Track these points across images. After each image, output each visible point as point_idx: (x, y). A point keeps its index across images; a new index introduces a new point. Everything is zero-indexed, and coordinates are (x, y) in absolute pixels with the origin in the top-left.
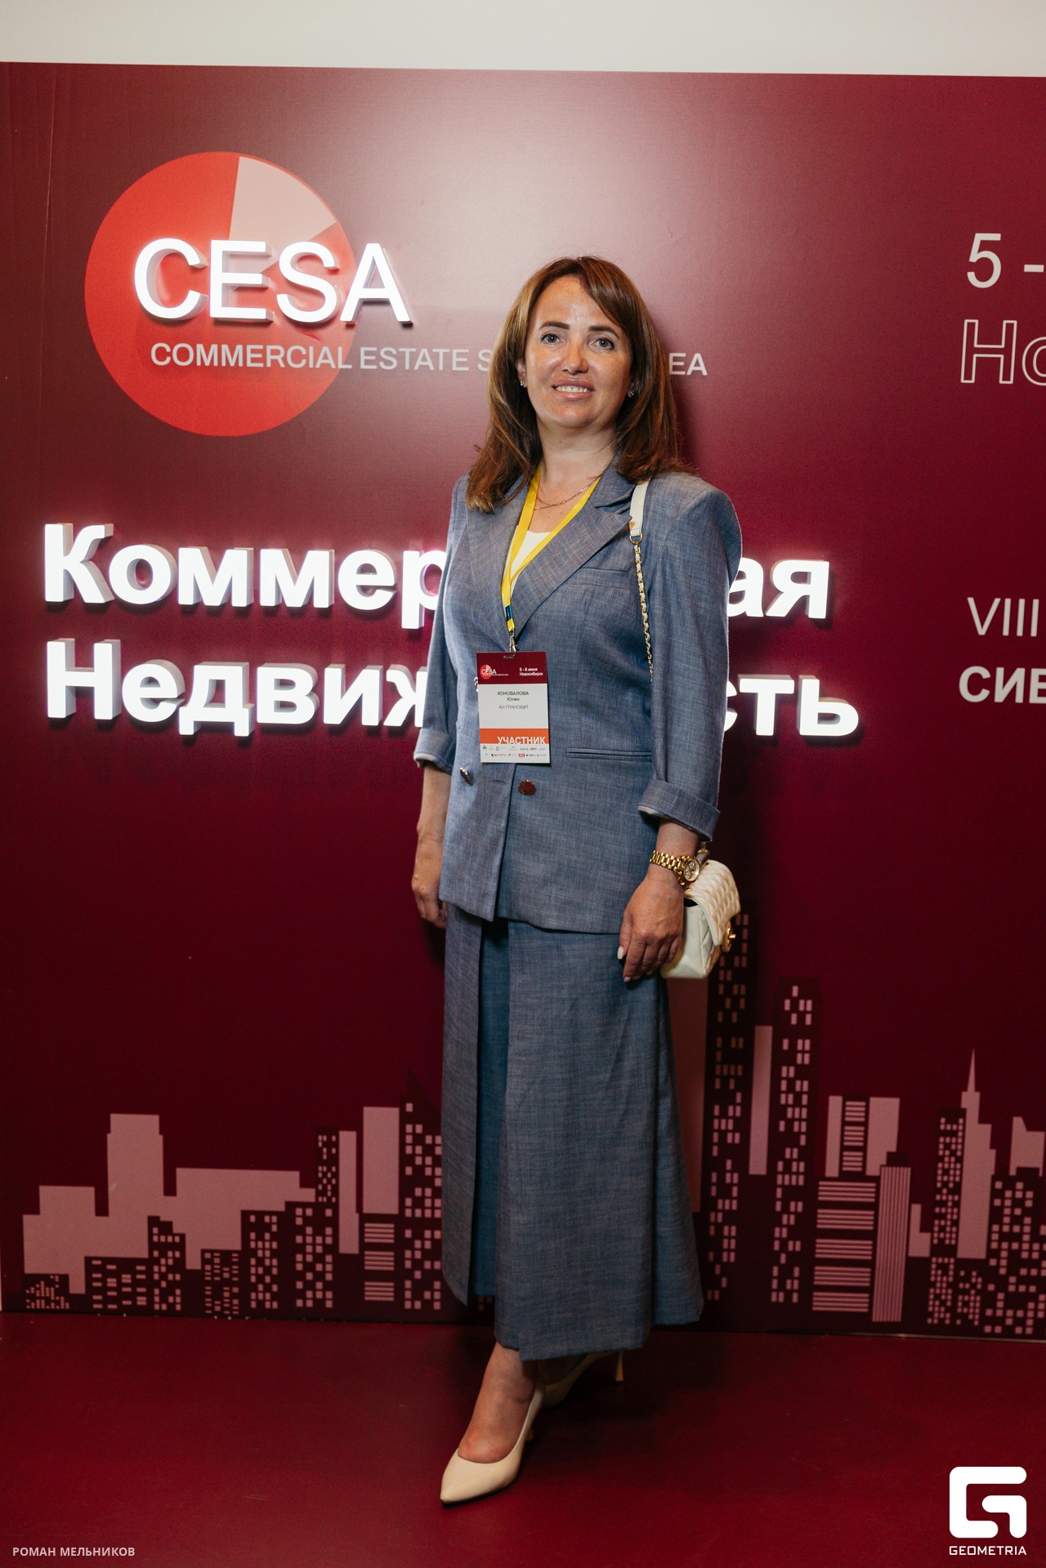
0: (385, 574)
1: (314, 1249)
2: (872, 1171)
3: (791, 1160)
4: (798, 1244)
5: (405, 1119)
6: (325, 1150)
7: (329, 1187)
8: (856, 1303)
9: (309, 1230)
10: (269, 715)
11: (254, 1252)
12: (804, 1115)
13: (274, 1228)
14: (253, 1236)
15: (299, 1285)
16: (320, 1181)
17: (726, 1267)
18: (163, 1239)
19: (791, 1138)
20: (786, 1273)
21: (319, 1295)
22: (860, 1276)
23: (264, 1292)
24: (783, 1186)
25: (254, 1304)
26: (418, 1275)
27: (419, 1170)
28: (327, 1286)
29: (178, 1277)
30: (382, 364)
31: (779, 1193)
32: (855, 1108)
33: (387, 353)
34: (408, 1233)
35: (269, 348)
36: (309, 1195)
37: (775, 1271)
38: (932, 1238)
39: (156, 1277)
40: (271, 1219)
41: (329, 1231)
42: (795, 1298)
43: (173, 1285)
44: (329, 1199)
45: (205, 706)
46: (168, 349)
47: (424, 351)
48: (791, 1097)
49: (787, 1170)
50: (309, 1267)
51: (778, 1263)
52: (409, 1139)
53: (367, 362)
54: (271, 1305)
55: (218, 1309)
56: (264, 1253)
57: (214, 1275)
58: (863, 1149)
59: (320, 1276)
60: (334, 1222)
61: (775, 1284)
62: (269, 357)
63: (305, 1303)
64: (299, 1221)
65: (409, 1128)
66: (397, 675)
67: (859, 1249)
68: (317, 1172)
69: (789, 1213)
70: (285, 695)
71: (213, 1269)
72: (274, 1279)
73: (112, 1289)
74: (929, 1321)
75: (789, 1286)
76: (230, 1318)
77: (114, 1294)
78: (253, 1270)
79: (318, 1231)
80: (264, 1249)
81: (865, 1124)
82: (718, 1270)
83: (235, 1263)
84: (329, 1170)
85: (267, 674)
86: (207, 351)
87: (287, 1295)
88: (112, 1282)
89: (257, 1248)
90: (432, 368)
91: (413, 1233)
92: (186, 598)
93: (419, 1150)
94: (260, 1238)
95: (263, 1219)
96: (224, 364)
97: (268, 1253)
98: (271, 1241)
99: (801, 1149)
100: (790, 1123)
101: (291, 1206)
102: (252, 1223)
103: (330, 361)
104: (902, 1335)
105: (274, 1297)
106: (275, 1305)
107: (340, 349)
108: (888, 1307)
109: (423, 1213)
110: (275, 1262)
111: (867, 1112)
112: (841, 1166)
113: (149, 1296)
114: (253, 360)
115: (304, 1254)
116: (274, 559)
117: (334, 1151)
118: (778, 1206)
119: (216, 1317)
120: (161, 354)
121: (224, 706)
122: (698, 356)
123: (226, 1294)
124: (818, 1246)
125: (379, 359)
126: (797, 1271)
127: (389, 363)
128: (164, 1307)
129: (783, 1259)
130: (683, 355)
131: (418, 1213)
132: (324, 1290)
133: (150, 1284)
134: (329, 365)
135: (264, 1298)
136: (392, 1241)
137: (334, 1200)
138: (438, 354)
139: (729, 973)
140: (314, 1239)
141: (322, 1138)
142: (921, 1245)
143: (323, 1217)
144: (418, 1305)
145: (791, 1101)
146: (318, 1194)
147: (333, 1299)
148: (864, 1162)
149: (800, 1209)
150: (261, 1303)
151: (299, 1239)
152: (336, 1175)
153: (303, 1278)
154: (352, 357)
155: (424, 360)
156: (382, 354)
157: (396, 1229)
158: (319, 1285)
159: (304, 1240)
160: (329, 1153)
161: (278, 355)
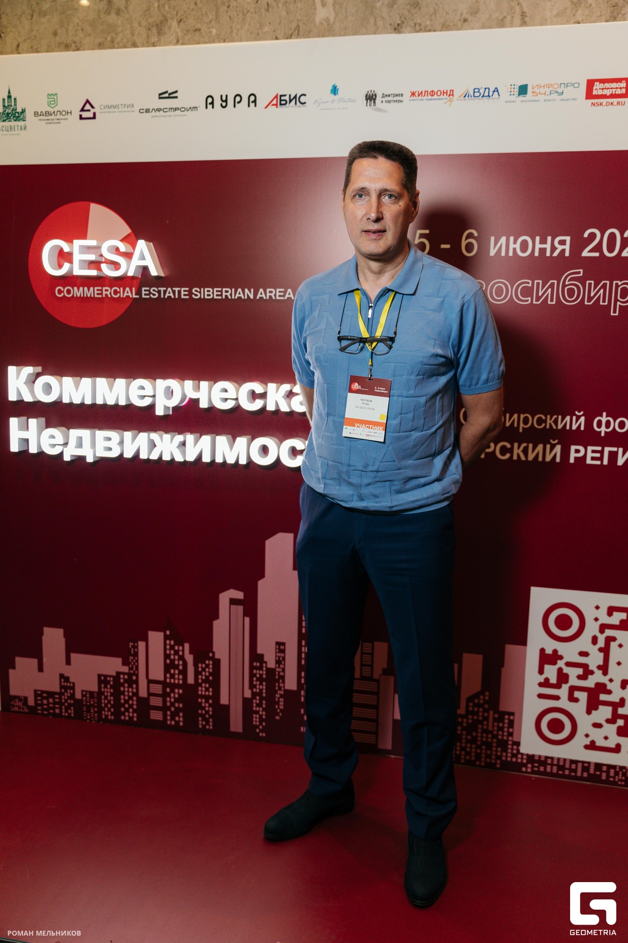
0: (149, 391)
1: (128, 694)
2: (376, 676)
5: (166, 638)
6: (132, 649)
7: (134, 666)
8: (369, 739)
9: (126, 685)
10: (102, 453)
13: (112, 683)
14: (103, 686)
15: (123, 709)
16: (130, 663)
18: (66, 684)
21: (131, 715)
22: (372, 726)
23: (108, 711)
25: (104, 717)
26: (173, 709)
27: (173, 661)
28: (134, 711)
29: (72, 702)
30: (151, 295)
32: (368, 647)
33: (154, 290)
34: (168, 690)
35: (104, 288)
36: (126, 669)
39: (63, 701)
40: (110, 679)
41: (134, 686)
43: (70, 705)
44: (134, 671)
45: (77, 447)
46: (62, 289)
47: (169, 289)
52: (168, 647)
53: (145, 295)
54: (111, 717)
55: (89, 717)
56: (107, 694)
57: (87, 702)
58: (371, 666)
59: (131, 706)
60: (137, 682)
62: (104, 293)
63: (125, 718)
64: (122, 681)
65: (168, 642)
66: (154, 436)
67: (370, 713)
68: (129, 659)
70: (108, 444)
71: (86, 700)
72: (112, 706)
73: (45, 705)
76: (93, 722)
77: (46, 707)
78: (103, 701)
79: (130, 686)
80: (107, 692)
81: (372, 654)
84: (134, 659)
85: (101, 434)
86: (78, 291)
87: (117, 714)
88: (45, 702)
89: (104, 692)
90: (173, 297)
91: (170, 690)
92: (66, 400)
93: (172, 652)
95: (107, 679)
96: (85, 296)
97: (109, 694)
98: (110, 688)
101: (118, 673)
102: (102, 680)
103: (130, 294)
104: (393, 756)
105: (112, 714)
106: (113, 718)
107: (134, 289)
108: (385, 742)
109: (174, 681)
110: (112, 698)
111: (373, 648)
112: (361, 673)
113: (60, 709)
114: (98, 294)
115: (124, 695)
116: (102, 382)
117: (136, 650)
119: (88, 721)
120: (60, 292)
121: (82, 448)
122: (289, 290)
123: (92, 711)
125: (150, 293)
127: (154, 295)
128: (67, 714)
130: (283, 290)
131: (172, 681)
132: (133, 713)
133: (61, 704)
134: (129, 296)
135: (107, 713)
136: (161, 693)
137: (136, 672)
138: (175, 291)
140: (128, 690)
141: (131, 644)
143: (132, 679)
144: (173, 723)
146: (130, 669)
147: (137, 717)
148: (372, 672)
150: (107, 716)
151: (122, 689)
152: (137, 661)
153: (124, 707)
154: (139, 292)
155: (169, 293)
156: (151, 291)
157: (163, 687)
158: (131, 710)
159: (124, 689)
160: (134, 651)
161: (108, 291)
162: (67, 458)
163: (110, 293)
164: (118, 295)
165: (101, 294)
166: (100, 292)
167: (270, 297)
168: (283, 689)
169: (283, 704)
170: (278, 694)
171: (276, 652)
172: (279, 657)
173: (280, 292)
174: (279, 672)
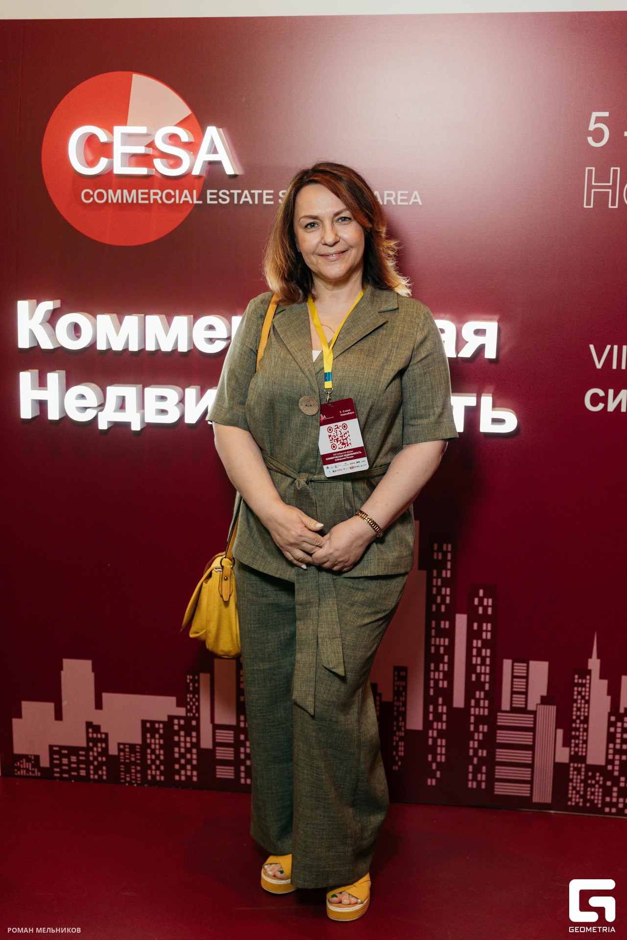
0: (221, 330)
1: (185, 745)
2: (531, 707)
3: (480, 699)
4: (485, 752)
6: (191, 685)
7: (194, 707)
8: (523, 791)
9: (182, 733)
10: (152, 418)
11: (149, 746)
12: (488, 671)
13: (161, 731)
14: (148, 735)
15: (177, 766)
16: (189, 703)
17: (439, 764)
18: (95, 735)
19: (480, 685)
20: (477, 770)
21: (189, 773)
22: (525, 774)
23: (156, 770)
24: (474, 715)
25: (149, 777)
29: (104, 759)
30: (220, 200)
31: (472, 719)
32: (520, 668)
33: (224, 194)
34: (242, 737)
35: (152, 191)
36: (182, 712)
37: (471, 768)
38: (570, 751)
39: (91, 758)
40: (159, 726)
41: (194, 734)
42: (483, 785)
43: (101, 764)
44: (194, 714)
45: (115, 411)
46: (91, 193)
47: (246, 192)
48: (479, 659)
49: (477, 705)
50: (182, 756)
51: (472, 763)
53: (211, 199)
54: (160, 778)
55: (128, 779)
56: (155, 747)
57: (125, 759)
58: (526, 693)
59: (189, 762)
60: (197, 729)
61: (470, 776)
62: (152, 197)
63: (180, 778)
64: (176, 728)
67: (524, 756)
68: (187, 698)
69: (479, 732)
70: (162, 405)
71: (125, 755)
72: (162, 762)
73: (65, 765)
74: (569, 803)
75: (479, 778)
76: (135, 785)
77: (66, 768)
78: (149, 756)
79: (188, 734)
80: (155, 744)
81: (527, 678)
82: (434, 766)
83: (138, 752)
84: (194, 697)
85: (152, 392)
86: (115, 194)
87: (169, 772)
88: (65, 761)
89: (151, 743)
90: (251, 202)
92: (101, 346)
94: (153, 737)
95: (154, 725)
96: (125, 201)
97: (157, 747)
98: (159, 739)
99: (486, 692)
100: (478, 676)
101: (171, 718)
102: (148, 728)
103: (189, 199)
104: (552, 812)
105: (162, 773)
106: (162, 778)
107: (195, 192)
108: (543, 793)
110: (162, 752)
111: (528, 670)
112: (511, 704)
113: (87, 770)
114: (143, 199)
115: (180, 747)
116: (154, 322)
117: (197, 685)
118: (472, 728)
119: (127, 784)
120: (88, 196)
121: (125, 412)
122: (416, 193)
123: (133, 771)
124: (497, 753)
125: (219, 197)
126: (484, 769)
127: (224, 200)
128: (96, 777)
129: (475, 761)
130: (407, 192)
132: (192, 770)
133: (88, 763)
134: (188, 201)
135: (155, 773)
136: (232, 742)
137: (197, 715)
138: (254, 194)
139: (439, 580)
140: (185, 739)
141: (189, 677)
142: (563, 755)
143: (191, 726)
145: (479, 662)
146: (188, 711)
147: (198, 776)
148: (526, 701)
149: (486, 729)
150: (154, 777)
151: (176, 739)
152: (198, 700)
153: (179, 763)
154: (202, 196)
155: (246, 197)
156: (220, 194)
157: (234, 734)
158: (189, 767)
159: (179, 739)
160: (194, 686)
161: (157, 195)
162: (103, 425)
163: (161, 198)
164: (173, 200)
165: (148, 199)
166: (146, 196)
167: (388, 201)
168: (403, 729)
169: (403, 749)
170: (396, 736)
171: (394, 680)
172: (398, 687)
173: (402, 195)
174: (398, 707)
